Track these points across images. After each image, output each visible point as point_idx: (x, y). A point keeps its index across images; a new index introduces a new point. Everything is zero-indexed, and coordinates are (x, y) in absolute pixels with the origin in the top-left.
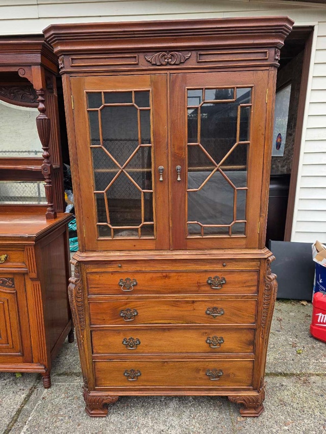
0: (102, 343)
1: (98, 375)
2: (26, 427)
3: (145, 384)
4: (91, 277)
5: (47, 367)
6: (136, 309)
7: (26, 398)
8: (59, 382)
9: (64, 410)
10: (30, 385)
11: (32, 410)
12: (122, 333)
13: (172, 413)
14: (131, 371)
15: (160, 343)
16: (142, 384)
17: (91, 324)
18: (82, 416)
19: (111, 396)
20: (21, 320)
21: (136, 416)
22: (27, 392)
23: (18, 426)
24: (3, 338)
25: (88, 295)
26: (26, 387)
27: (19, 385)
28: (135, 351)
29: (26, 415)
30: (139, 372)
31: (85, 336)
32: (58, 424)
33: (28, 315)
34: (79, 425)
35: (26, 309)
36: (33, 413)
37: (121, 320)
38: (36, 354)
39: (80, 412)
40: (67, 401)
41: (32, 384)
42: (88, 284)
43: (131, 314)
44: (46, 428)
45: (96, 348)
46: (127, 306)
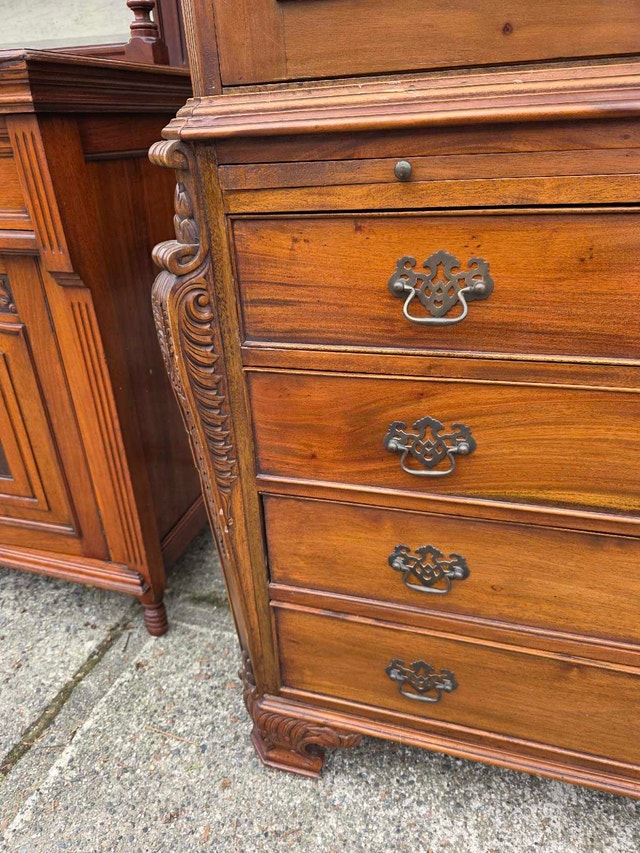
0: (303, 549)
1: (289, 652)
2: (70, 751)
3: (470, 719)
4: (253, 242)
5: (149, 580)
6: (467, 422)
7: (94, 653)
8: (193, 623)
9: (190, 720)
10: (114, 614)
11: (100, 697)
12: (388, 525)
13: (558, 826)
14: (418, 667)
15: (564, 589)
16: (455, 716)
17: (258, 470)
18: (241, 756)
19: (335, 728)
20: (56, 431)
21: (419, 803)
22: (101, 634)
23: (52, 740)
24: (18, 479)
25: (245, 336)
26: (104, 618)
27: (87, 610)
28: (442, 601)
29: (80, 710)
30: (451, 677)
31: (238, 512)
32: (164, 764)
33: (75, 416)
34: (225, 786)
35: (64, 392)
36: (100, 707)
37: (391, 470)
38: (115, 539)
39: (237, 738)
40: (203, 689)
41: (120, 614)
42: (238, 280)
43: (440, 445)
44: (125, 770)
45: (281, 562)
46: (424, 404)
